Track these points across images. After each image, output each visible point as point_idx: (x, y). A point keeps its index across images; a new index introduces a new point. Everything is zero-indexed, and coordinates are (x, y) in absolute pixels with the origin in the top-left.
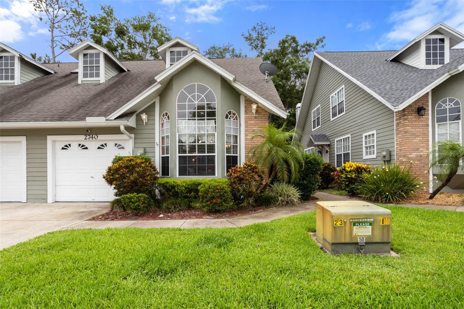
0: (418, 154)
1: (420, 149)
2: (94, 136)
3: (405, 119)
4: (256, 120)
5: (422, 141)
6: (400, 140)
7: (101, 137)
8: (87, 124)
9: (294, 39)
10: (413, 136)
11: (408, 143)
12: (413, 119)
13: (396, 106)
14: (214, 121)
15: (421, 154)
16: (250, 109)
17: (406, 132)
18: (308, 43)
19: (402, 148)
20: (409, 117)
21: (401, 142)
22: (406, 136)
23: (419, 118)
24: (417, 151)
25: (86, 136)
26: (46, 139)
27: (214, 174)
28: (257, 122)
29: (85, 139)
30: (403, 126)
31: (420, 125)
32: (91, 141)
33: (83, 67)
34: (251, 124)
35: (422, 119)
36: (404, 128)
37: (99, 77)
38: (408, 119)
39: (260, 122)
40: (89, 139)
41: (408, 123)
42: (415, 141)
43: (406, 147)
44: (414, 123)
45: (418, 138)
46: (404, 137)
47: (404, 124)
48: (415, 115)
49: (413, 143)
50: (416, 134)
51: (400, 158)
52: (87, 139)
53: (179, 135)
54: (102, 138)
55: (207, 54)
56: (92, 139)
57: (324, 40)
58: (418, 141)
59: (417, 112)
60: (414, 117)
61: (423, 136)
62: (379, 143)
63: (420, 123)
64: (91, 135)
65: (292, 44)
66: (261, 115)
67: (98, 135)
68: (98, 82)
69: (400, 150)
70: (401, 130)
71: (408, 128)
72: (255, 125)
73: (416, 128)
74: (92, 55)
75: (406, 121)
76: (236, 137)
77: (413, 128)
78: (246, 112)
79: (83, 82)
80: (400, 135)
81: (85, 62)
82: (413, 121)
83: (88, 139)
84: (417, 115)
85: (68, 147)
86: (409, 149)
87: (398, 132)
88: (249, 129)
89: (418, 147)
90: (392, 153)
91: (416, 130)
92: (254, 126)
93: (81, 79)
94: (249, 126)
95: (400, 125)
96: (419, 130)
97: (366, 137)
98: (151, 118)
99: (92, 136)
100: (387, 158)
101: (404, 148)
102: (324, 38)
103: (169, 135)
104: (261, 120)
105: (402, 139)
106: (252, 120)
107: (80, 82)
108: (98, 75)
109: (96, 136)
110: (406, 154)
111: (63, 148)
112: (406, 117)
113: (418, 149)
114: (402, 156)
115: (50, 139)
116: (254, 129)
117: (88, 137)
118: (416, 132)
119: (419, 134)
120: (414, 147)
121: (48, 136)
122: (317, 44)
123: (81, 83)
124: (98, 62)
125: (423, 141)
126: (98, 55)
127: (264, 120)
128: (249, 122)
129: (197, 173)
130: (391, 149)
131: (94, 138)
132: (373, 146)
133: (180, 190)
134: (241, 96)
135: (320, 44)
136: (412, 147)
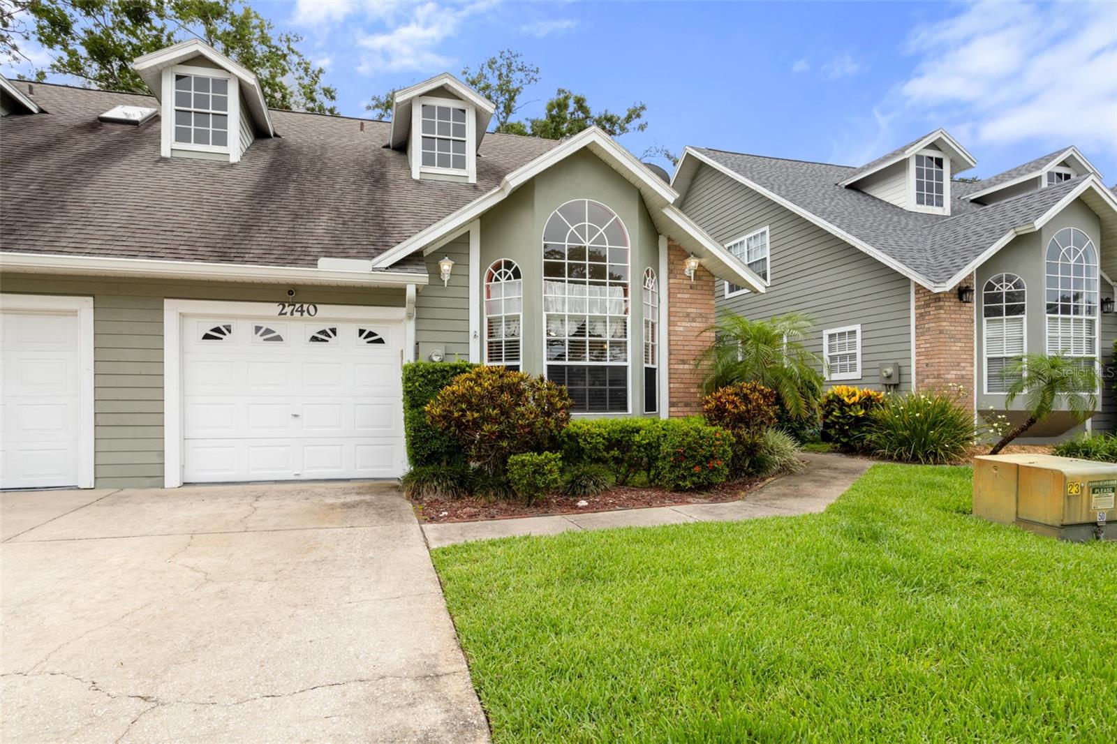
0: (959, 372)
1: (962, 364)
2: (305, 307)
3: (941, 308)
4: (692, 291)
5: (964, 349)
6: (928, 345)
7: (325, 311)
8: (320, 275)
9: (580, 103)
10: (952, 340)
11: (944, 352)
12: (952, 308)
13: (939, 283)
14: (621, 288)
15: (964, 373)
16: (680, 267)
17: (941, 332)
18: (609, 115)
19: (932, 361)
20: (946, 304)
21: (930, 349)
22: (942, 340)
23: (960, 307)
24: (957, 368)
25: (284, 307)
26: (161, 309)
27: (625, 409)
28: (695, 296)
29: (280, 314)
30: (936, 320)
31: (961, 320)
32: (295, 320)
33: (174, 112)
34: (682, 301)
35: (964, 309)
36: (938, 324)
37: (226, 145)
38: (945, 308)
39: (700, 297)
40: (292, 314)
41: (945, 316)
42: (954, 348)
43: (942, 360)
44: (952, 316)
45: (959, 344)
46: (938, 340)
47: (937, 316)
48: (955, 300)
49: (951, 352)
50: (957, 336)
51: (926, 381)
52: (285, 314)
53: (548, 316)
54: (328, 313)
55: (377, 106)
56: (302, 315)
57: (642, 113)
58: (958, 348)
59: (957, 296)
60: (953, 304)
61: (965, 341)
62: (867, 350)
63: (962, 316)
64: (298, 306)
65: (576, 114)
66: (701, 283)
67: (317, 306)
68: (223, 159)
69: (927, 365)
70: (929, 328)
71: (945, 324)
72: (691, 302)
73: (956, 325)
74: (202, 83)
75: (942, 311)
76: (653, 325)
77: (952, 324)
78: (671, 272)
79: (176, 154)
80: (928, 337)
81: (181, 99)
82: (951, 312)
83: (289, 314)
84: (958, 300)
85: (225, 334)
86: (946, 364)
87: (921, 330)
88: (679, 310)
89: (959, 360)
90: (904, 370)
91: (957, 328)
92: (688, 305)
93: (168, 143)
94: (678, 305)
95: (926, 318)
96: (960, 328)
97: (831, 336)
98: (460, 270)
99: (302, 306)
100: (894, 380)
101: (938, 360)
102: (643, 108)
103: (519, 316)
104: (702, 292)
105: (932, 345)
106: (685, 291)
107: (165, 152)
108: (221, 139)
109: (312, 309)
110: (942, 372)
111: (207, 337)
112: (942, 303)
113: (958, 364)
114: (932, 376)
115: (172, 309)
116: (689, 310)
117: (288, 309)
118: (955, 332)
119: (961, 336)
120: (954, 360)
121: (166, 301)
122: (629, 119)
123: (168, 155)
124: (222, 103)
125: (966, 349)
126: (221, 85)
127: (707, 292)
128: (679, 295)
129: (587, 406)
130: (901, 363)
131: (305, 314)
132: (853, 356)
133: (589, 443)
134: (660, 236)
135: (636, 123)
136: (950, 360)
